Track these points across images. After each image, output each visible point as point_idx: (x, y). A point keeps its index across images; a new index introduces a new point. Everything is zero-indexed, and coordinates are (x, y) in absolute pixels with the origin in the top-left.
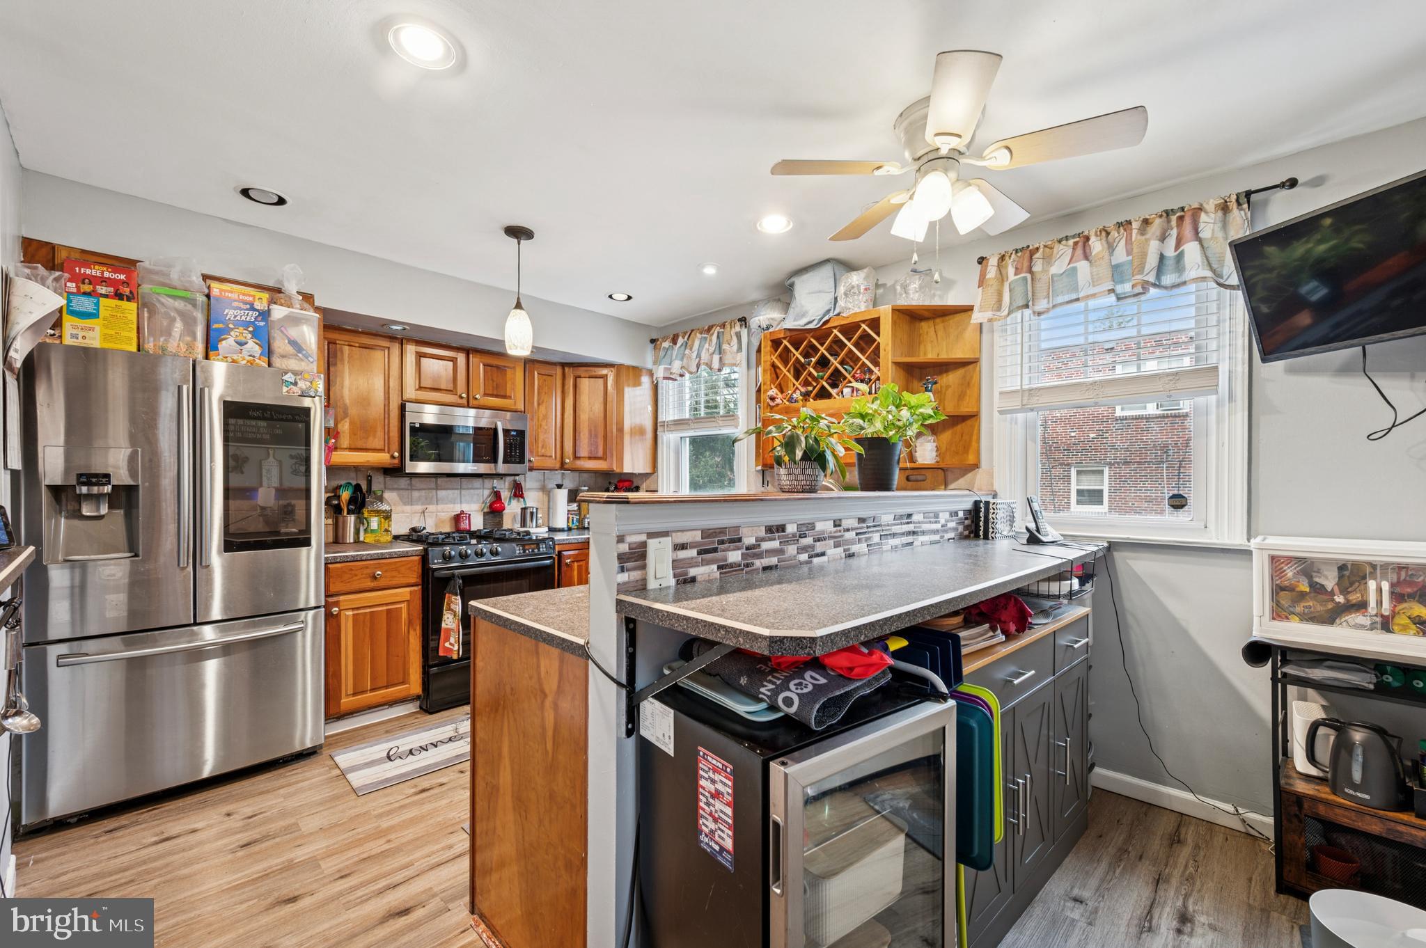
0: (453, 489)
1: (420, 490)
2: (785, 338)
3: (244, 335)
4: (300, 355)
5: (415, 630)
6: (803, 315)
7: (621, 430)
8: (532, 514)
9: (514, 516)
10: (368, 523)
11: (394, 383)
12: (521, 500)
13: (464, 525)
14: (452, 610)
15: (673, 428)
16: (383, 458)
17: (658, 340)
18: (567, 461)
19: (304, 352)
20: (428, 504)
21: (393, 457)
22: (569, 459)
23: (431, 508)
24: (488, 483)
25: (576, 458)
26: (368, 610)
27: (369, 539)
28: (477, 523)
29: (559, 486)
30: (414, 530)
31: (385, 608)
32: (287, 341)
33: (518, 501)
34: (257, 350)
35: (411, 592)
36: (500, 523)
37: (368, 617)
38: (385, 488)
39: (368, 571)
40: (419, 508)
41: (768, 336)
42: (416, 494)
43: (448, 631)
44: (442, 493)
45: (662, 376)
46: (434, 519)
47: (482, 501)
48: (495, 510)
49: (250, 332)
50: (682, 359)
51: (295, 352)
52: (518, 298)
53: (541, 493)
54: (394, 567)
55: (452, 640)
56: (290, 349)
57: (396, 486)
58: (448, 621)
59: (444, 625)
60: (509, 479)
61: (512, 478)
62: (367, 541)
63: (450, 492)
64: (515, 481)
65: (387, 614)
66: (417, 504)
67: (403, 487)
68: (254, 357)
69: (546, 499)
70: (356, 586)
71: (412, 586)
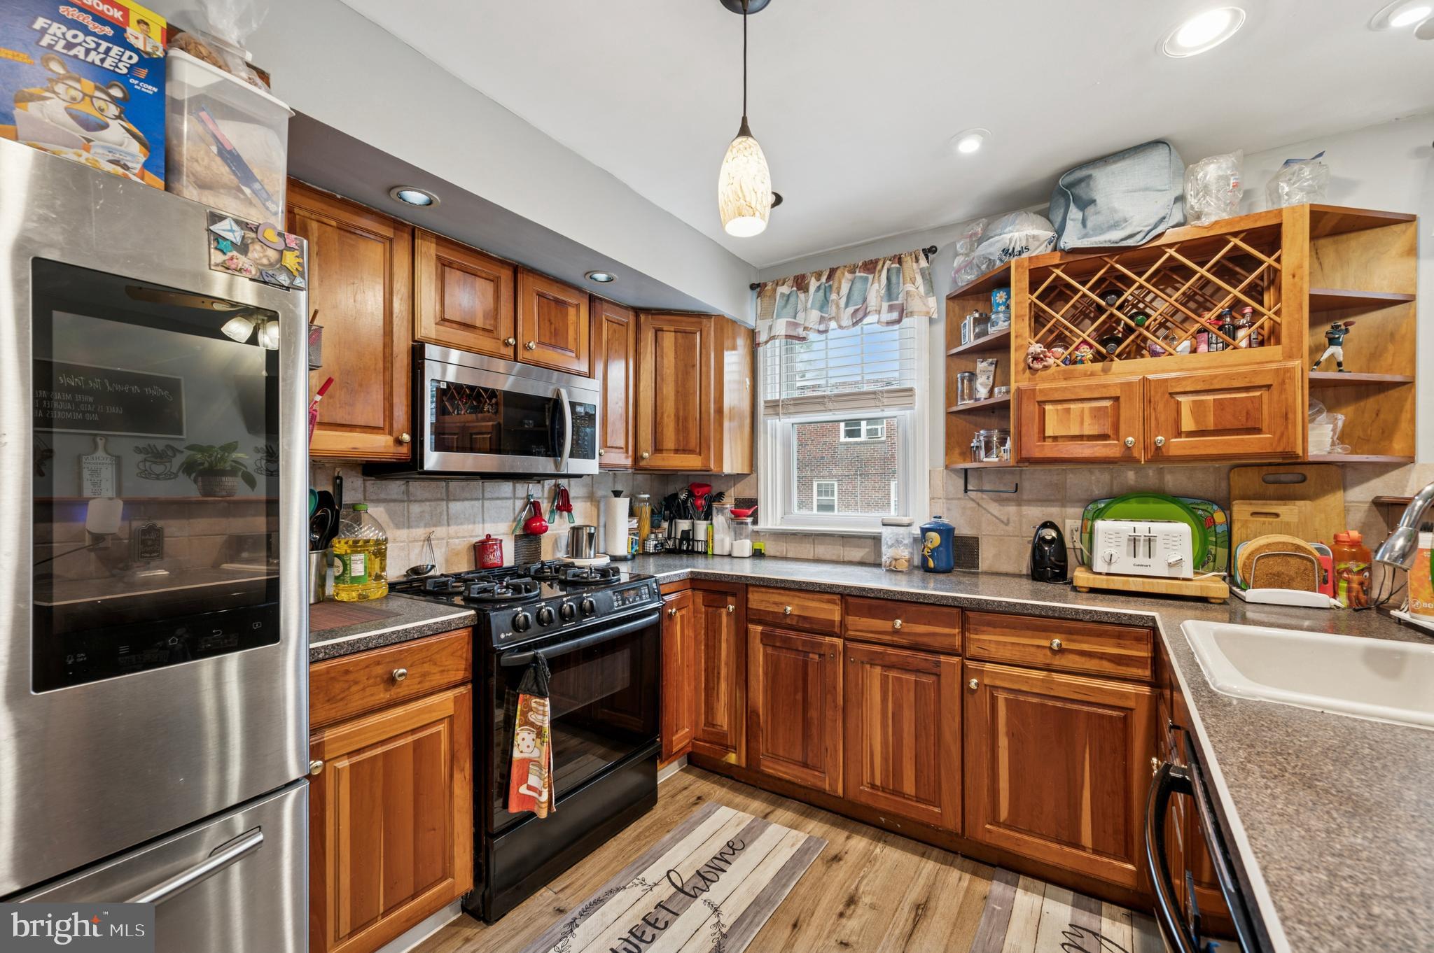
0: (472, 499)
1: (421, 501)
2: (1057, 266)
3: (98, 103)
4: (247, 191)
5: (463, 770)
6: (1115, 226)
7: (720, 411)
8: (591, 536)
9: (556, 540)
10: (345, 565)
11: (399, 306)
12: (565, 514)
13: (493, 559)
14: (532, 725)
15: (792, 409)
16: (378, 445)
17: (765, 285)
18: (646, 455)
19: (257, 186)
20: (435, 526)
21: (399, 442)
22: (647, 451)
23: (440, 531)
24: (522, 489)
25: (658, 449)
26: (379, 750)
27: (347, 594)
28: (508, 555)
29: (617, 494)
30: (415, 571)
31: (410, 739)
32: (214, 149)
33: (561, 516)
34: (135, 153)
35: (456, 699)
36: (537, 553)
37: (380, 763)
38: (365, 499)
39: (379, 670)
40: (420, 532)
41: (1026, 264)
42: (416, 509)
43: (526, 762)
44: (455, 507)
45: (783, 333)
46: (443, 550)
47: (511, 518)
48: (530, 532)
49: (114, 100)
50: (821, 309)
51: (236, 181)
52: (744, 119)
53: (589, 504)
54: (424, 654)
55: (533, 780)
56: (222, 171)
57: (383, 496)
58: (523, 746)
59: (516, 755)
60: (549, 484)
61: (553, 482)
62: (344, 596)
63: (467, 503)
64: (557, 486)
65: (415, 750)
66: (418, 527)
67: (395, 497)
68: (125, 167)
69: (595, 513)
70: (356, 704)
71: (456, 686)
